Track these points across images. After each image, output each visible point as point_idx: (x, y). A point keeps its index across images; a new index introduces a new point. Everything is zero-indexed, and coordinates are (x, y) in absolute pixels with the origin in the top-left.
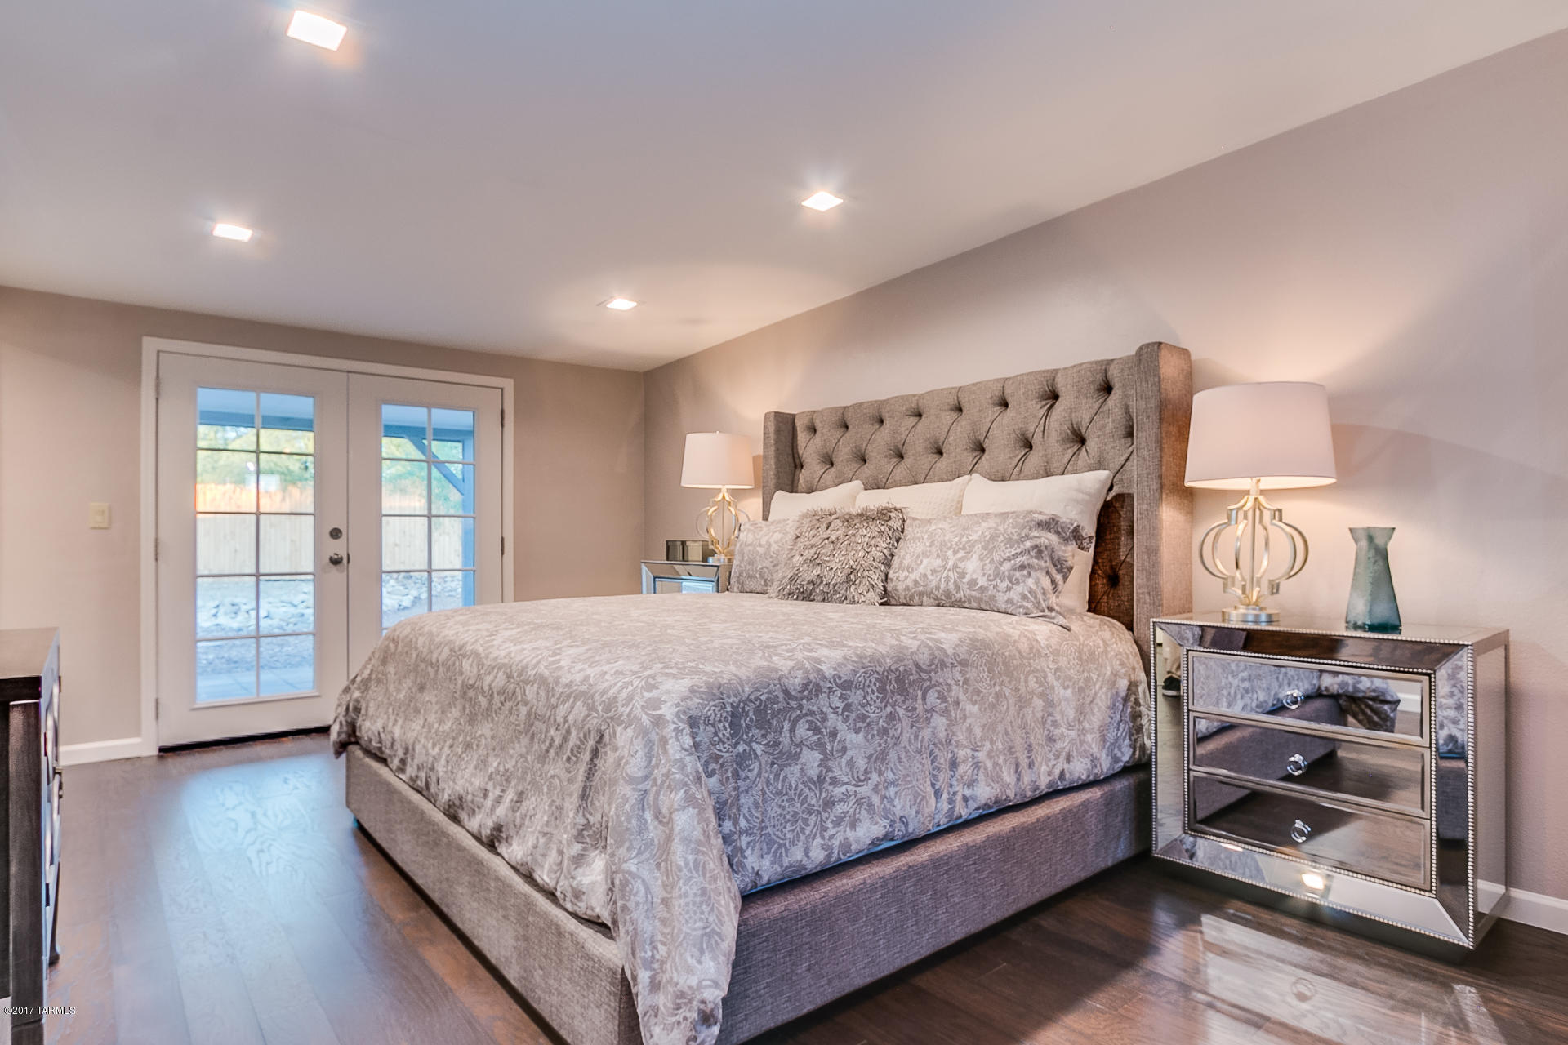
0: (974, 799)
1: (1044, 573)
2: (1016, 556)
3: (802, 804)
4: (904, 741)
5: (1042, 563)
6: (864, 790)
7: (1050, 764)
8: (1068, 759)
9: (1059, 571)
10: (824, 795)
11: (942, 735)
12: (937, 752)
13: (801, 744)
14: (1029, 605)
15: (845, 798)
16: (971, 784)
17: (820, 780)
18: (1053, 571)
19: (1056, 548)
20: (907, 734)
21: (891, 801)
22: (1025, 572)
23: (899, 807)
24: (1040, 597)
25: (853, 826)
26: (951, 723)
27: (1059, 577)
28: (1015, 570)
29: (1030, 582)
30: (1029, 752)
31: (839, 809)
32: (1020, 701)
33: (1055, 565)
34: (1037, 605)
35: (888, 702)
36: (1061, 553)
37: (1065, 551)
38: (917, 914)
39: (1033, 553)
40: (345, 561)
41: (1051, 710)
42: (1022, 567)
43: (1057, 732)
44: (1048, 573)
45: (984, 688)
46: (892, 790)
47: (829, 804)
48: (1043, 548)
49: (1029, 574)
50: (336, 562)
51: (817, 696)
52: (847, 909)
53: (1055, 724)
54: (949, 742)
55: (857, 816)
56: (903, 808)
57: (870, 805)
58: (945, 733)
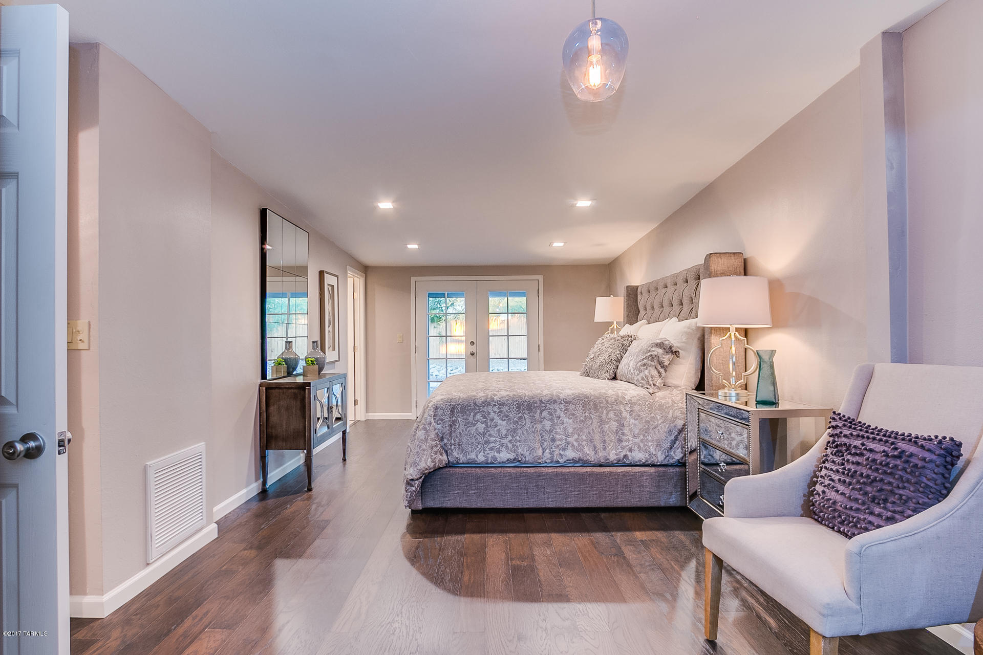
0: (566, 456)
1: (654, 368)
2: (643, 359)
3: (475, 440)
4: (526, 427)
5: (653, 363)
6: (504, 441)
7: (618, 451)
8: (631, 450)
9: (662, 367)
10: (485, 439)
11: (548, 428)
12: (544, 434)
13: (478, 421)
14: (644, 382)
15: (495, 442)
16: (564, 449)
17: (484, 434)
18: (659, 368)
19: (660, 356)
20: (528, 425)
21: (517, 447)
22: (645, 367)
23: (520, 450)
24: (650, 379)
25: (498, 452)
26: (553, 424)
27: (662, 370)
28: (641, 366)
29: (646, 371)
30: (604, 443)
31: (492, 445)
32: (601, 422)
33: (660, 364)
34: (648, 383)
35: (520, 412)
36: (662, 359)
37: (664, 358)
38: (527, 490)
39: (650, 359)
40: (475, 354)
41: (622, 428)
42: (645, 365)
43: (624, 438)
44: (656, 368)
45: (578, 414)
46: (518, 444)
47: (487, 442)
48: (654, 356)
49: (647, 368)
50: (472, 354)
51: (488, 406)
52: (492, 479)
53: (623, 434)
54: (551, 431)
55: (500, 449)
56: (523, 450)
57: (507, 446)
58: (549, 428)
